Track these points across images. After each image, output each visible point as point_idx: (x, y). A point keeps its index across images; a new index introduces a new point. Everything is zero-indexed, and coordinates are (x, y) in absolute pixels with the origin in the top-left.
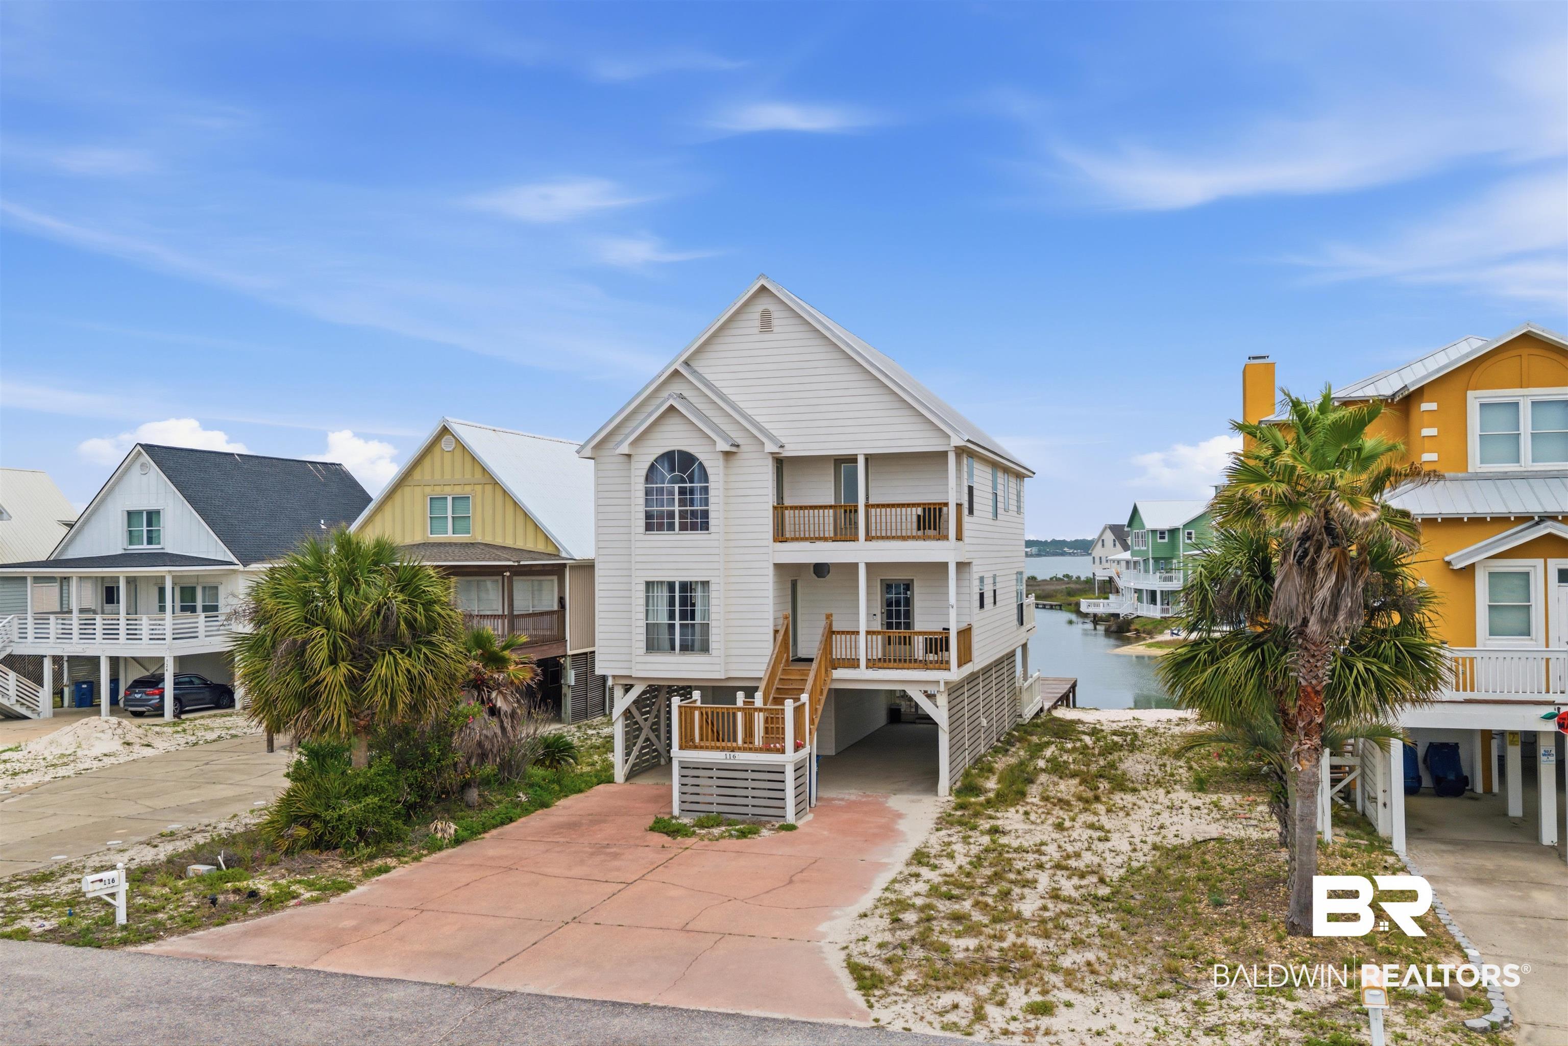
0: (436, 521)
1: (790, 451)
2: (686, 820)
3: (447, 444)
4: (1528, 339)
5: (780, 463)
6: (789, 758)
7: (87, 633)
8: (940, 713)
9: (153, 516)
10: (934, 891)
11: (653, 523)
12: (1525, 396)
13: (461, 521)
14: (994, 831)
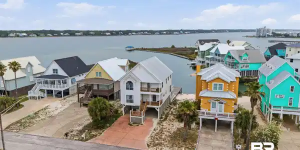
0: (97, 75)
1: (142, 82)
2: (131, 123)
3: (98, 65)
4: (218, 78)
5: (141, 83)
6: (142, 117)
7: (51, 87)
8: (158, 110)
9: (56, 70)
10: (155, 135)
11: (127, 89)
12: (218, 83)
13: (100, 75)
14: (162, 125)
